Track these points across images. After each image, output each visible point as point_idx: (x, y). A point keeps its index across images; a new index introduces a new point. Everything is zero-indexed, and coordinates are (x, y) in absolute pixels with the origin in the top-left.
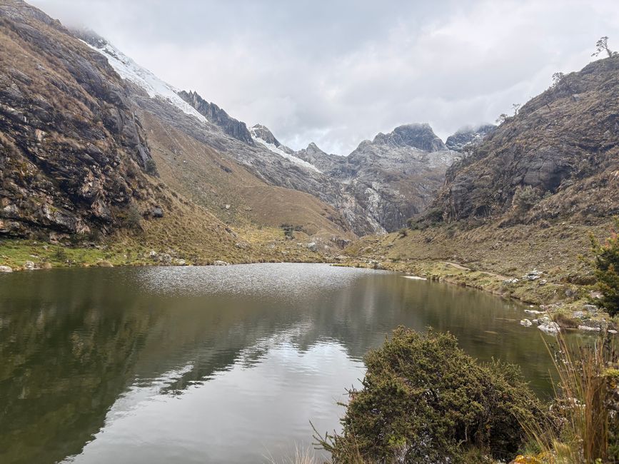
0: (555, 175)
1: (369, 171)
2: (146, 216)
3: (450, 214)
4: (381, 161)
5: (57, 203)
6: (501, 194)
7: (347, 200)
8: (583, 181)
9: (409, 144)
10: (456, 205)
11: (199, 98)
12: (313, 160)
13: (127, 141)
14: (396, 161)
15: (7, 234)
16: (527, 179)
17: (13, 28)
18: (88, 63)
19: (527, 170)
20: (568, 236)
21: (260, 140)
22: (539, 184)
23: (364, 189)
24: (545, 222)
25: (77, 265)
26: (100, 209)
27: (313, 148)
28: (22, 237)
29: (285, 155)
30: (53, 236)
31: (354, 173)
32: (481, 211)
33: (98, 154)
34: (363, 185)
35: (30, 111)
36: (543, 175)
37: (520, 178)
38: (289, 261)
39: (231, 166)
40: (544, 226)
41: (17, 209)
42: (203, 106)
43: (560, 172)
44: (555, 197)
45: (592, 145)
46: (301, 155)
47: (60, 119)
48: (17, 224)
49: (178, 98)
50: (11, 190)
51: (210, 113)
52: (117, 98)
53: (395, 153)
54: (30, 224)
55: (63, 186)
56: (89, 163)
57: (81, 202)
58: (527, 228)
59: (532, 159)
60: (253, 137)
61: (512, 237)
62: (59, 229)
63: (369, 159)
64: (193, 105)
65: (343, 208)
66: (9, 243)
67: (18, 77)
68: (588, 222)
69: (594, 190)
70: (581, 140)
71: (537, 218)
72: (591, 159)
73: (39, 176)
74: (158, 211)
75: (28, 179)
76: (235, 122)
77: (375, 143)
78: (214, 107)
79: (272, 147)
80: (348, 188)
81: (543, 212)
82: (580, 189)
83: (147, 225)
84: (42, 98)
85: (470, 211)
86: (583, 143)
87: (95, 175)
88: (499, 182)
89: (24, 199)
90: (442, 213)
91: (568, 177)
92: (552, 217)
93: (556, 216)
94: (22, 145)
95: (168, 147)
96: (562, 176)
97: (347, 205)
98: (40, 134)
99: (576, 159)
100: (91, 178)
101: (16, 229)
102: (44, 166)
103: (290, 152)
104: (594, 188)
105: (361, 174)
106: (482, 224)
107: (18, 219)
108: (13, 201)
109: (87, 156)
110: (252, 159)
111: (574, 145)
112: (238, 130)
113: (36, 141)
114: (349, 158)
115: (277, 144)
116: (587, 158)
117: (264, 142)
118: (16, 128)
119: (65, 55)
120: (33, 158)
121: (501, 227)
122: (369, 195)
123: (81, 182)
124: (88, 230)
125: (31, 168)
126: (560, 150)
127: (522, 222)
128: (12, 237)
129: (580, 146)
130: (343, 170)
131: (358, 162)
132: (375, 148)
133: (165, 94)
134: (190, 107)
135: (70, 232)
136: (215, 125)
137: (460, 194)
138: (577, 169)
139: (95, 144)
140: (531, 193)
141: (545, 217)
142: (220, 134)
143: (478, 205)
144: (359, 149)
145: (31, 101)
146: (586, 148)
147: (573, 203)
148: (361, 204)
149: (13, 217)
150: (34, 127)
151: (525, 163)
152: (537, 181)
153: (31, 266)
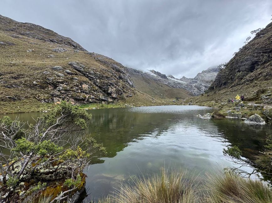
0: (252, 66)
1: (201, 81)
2: (127, 96)
3: (216, 87)
4: (204, 78)
5: (103, 95)
6: (232, 77)
7: (194, 89)
8: (265, 65)
9: (213, 72)
10: (217, 84)
11: (154, 71)
12: (184, 80)
13: (125, 81)
14: (209, 77)
15: (92, 102)
16: (241, 69)
17: (100, 61)
18: (116, 65)
19: (240, 66)
20: (256, 86)
21: (170, 78)
22: (245, 70)
23: (200, 86)
24: (248, 83)
25: (106, 108)
26: (114, 96)
27: (184, 77)
28: (95, 103)
29: (176, 80)
30: (103, 102)
31: (196, 82)
32: (225, 84)
33: (112, 83)
34: (199, 85)
35: (96, 76)
36: (247, 67)
37: (238, 70)
38: (166, 105)
39: (162, 85)
40: (247, 84)
41: (94, 97)
42: (155, 72)
43: (254, 64)
44: (252, 73)
45: (269, 51)
46: (181, 80)
47: (103, 76)
48: (94, 100)
49: (149, 72)
50: (92, 93)
51: (157, 74)
52: (122, 71)
53: (209, 75)
54: (98, 100)
55: (104, 91)
56: (110, 85)
57: (109, 94)
58: (241, 86)
59: (242, 62)
60: (168, 77)
61: (235, 90)
62: (104, 101)
63: (200, 78)
64: (153, 73)
65: (194, 91)
66: (92, 104)
67: (93, 69)
68: (267, 79)
69: (269, 67)
70: (263, 50)
71: (245, 82)
72: (269, 56)
73: (99, 89)
74: (131, 95)
75: (96, 90)
76: (163, 75)
77: (202, 73)
78: (158, 72)
79: (173, 79)
80: (195, 86)
81: (247, 79)
82: (264, 68)
83: (127, 99)
84: (98, 73)
85: (221, 85)
86: (264, 51)
87: (111, 88)
88: (231, 73)
89: (95, 94)
90: (214, 87)
91: (258, 65)
92: (251, 80)
93: (253, 80)
94: (95, 83)
95: (148, 83)
96: (255, 65)
97: (195, 91)
98: (98, 80)
99: (261, 58)
100: (110, 89)
101: (94, 101)
102: (100, 87)
103: (178, 79)
104: (270, 66)
105: (198, 82)
106: (225, 88)
107: (94, 99)
108: (93, 95)
109: (109, 84)
110: (168, 83)
111: (260, 53)
112: (164, 76)
113: (98, 82)
114: (194, 79)
115: (174, 78)
116: (267, 56)
117: (171, 78)
118: (93, 80)
119: (110, 64)
120: (97, 86)
121: (231, 87)
122: (201, 87)
123: (108, 90)
124: (112, 100)
125: (97, 88)
126: (254, 56)
127: (239, 85)
128: (93, 103)
129: (262, 52)
130: (193, 82)
131: (197, 79)
132: (202, 75)
133: (147, 71)
134: (152, 73)
135: (107, 101)
136: (158, 76)
137: (218, 80)
138: (262, 61)
139: (111, 81)
140: (242, 74)
141: (248, 81)
142: (160, 78)
143: (224, 82)
144: (197, 76)
145: (96, 74)
146: (266, 53)
147: (260, 74)
148: (199, 90)
149: (93, 99)
150: (97, 79)
151: (240, 64)
152: (245, 69)
153: (94, 108)
